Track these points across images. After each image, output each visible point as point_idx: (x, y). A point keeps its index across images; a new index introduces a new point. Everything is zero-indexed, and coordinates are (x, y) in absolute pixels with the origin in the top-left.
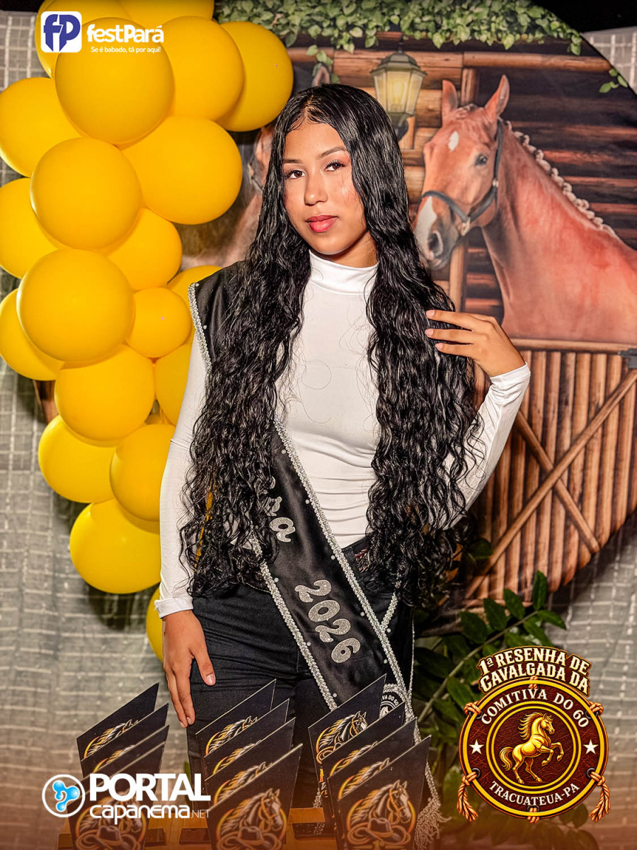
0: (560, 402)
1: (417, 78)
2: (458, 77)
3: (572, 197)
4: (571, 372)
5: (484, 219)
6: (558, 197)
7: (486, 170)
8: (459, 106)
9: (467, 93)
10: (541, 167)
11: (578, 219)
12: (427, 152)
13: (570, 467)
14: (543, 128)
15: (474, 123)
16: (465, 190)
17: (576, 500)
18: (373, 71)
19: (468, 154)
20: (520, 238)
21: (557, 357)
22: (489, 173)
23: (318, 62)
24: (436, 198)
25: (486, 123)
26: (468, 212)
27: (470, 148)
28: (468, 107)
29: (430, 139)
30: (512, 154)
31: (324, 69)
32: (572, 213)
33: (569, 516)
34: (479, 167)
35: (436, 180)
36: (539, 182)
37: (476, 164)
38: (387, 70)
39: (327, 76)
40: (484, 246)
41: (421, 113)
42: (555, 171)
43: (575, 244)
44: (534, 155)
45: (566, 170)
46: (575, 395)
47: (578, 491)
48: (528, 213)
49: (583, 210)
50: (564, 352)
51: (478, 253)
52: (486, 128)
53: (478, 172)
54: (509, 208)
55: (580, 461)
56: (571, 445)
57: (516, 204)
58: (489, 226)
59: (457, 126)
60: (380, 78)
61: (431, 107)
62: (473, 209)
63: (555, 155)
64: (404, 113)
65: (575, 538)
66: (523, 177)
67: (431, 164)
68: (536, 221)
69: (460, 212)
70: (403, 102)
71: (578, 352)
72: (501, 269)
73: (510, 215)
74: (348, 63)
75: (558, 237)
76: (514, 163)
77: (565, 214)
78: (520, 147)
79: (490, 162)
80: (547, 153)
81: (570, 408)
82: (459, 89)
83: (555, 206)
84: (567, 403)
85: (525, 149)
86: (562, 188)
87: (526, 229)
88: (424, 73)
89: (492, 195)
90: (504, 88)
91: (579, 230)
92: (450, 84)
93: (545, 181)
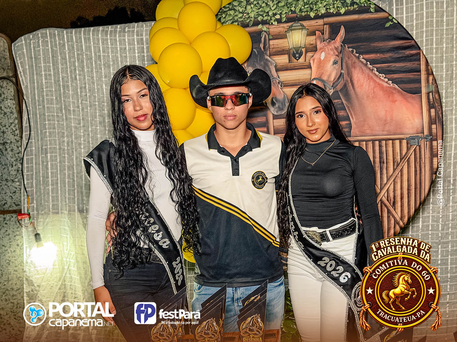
0: (380, 162)
1: (305, 32)
2: (323, 29)
3: (377, 73)
4: (384, 149)
5: (339, 87)
6: (371, 74)
7: (338, 66)
8: (324, 41)
9: (326, 36)
10: (362, 62)
11: (381, 82)
12: (312, 62)
13: (388, 190)
14: (361, 45)
15: (331, 47)
16: (329, 76)
17: (392, 205)
18: (286, 31)
19: (330, 61)
20: (355, 93)
21: (377, 143)
22: (339, 67)
23: (263, 31)
24: (317, 80)
25: (336, 46)
26: (332, 85)
27: (331, 58)
28: (328, 41)
29: (313, 56)
30: (349, 58)
31: (265, 33)
32: (378, 80)
33: (389, 212)
34: (334, 65)
35: (317, 72)
36: (362, 69)
37: (333, 64)
38: (292, 30)
39: (267, 36)
40: (340, 99)
41: (307, 46)
42: (368, 63)
43: (380, 93)
44: (358, 58)
45: (373, 62)
46: (386, 159)
47: (392, 200)
48: (358, 81)
49: (383, 78)
50: (380, 141)
51: (338, 102)
52: (336, 49)
53: (335, 68)
54: (349, 81)
55: (392, 187)
56: (387, 181)
57: (352, 79)
58: (341, 90)
59: (324, 49)
60: (289, 34)
61: (311, 43)
62: (334, 84)
63: (367, 56)
64: (301, 47)
65: (393, 221)
66: (355, 68)
67: (314, 67)
68: (363, 86)
69: (329, 86)
70: (299, 43)
71: (386, 140)
72: (348, 107)
73: (350, 84)
74: (275, 30)
75: (372, 91)
76: (350, 62)
77: (375, 81)
78: (352, 55)
79: (339, 63)
80: (364, 56)
81: (385, 164)
82: (323, 34)
83: (370, 78)
84: (384, 163)
85: (355, 56)
86: (372, 70)
87: (358, 90)
88: (308, 29)
89: (342, 76)
90: (342, 30)
91: (382, 87)
92: (319, 32)
93: (364, 68)
